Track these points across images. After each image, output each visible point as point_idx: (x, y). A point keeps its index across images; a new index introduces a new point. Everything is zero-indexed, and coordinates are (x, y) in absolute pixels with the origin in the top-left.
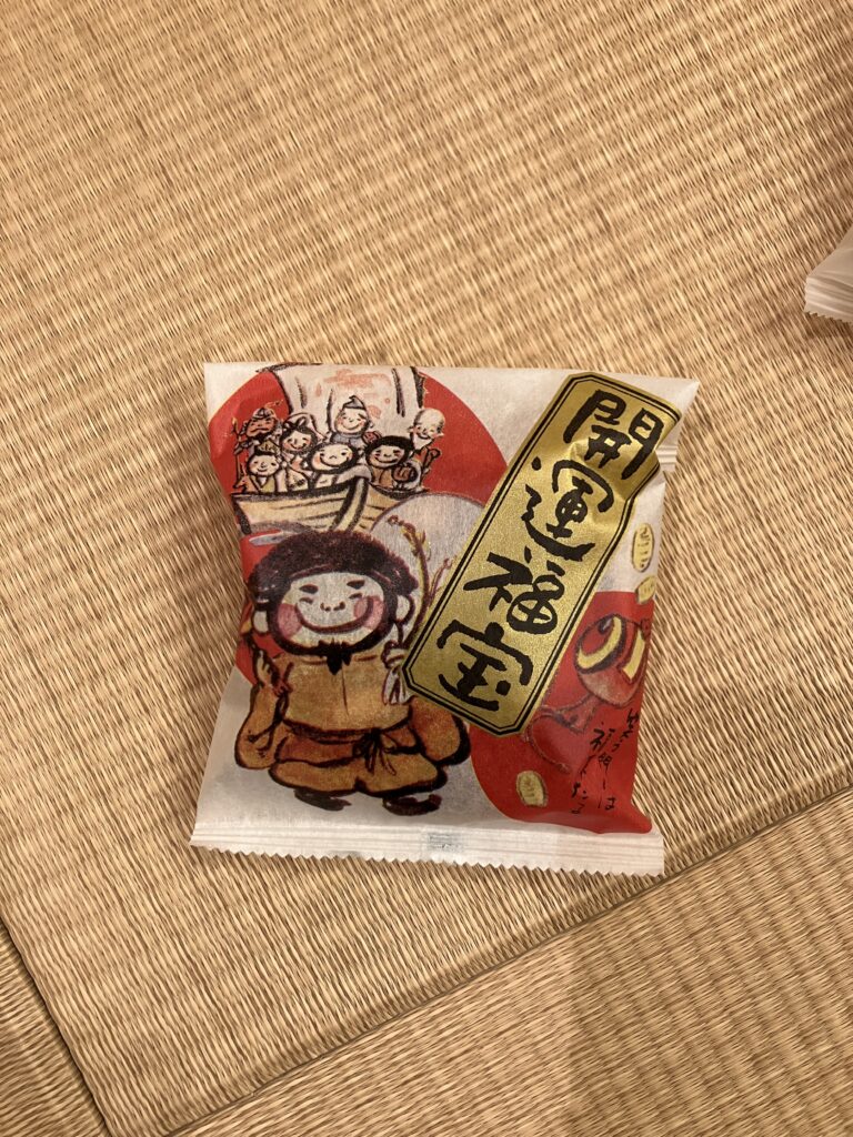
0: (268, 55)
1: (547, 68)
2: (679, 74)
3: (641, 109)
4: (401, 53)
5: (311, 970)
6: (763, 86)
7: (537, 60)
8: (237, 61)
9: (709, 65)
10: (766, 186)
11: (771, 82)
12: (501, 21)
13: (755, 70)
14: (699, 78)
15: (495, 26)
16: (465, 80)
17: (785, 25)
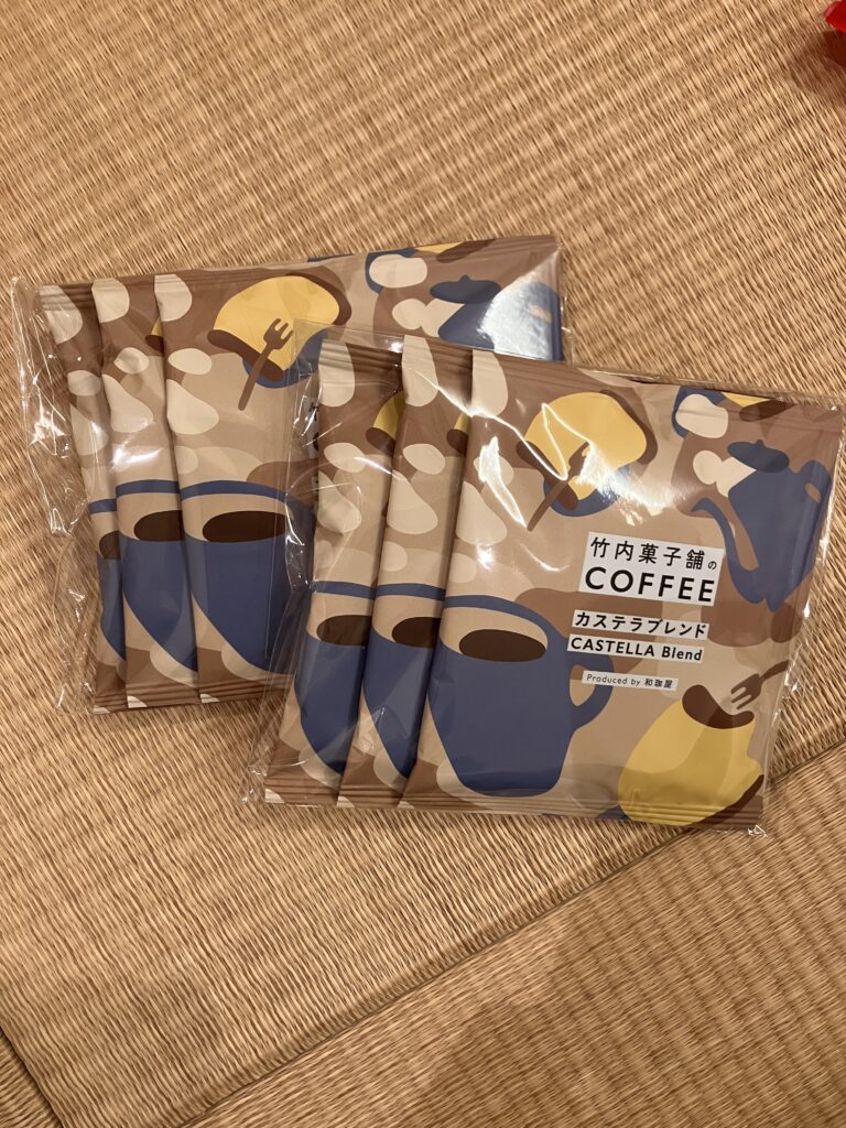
0: (152, 163)
1: (414, 161)
2: (538, 161)
3: (504, 194)
4: (277, 155)
5: (249, 1001)
6: (617, 169)
7: (405, 156)
8: (123, 170)
9: (566, 151)
10: (625, 262)
11: (623, 164)
12: (369, 119)
13: (608, 154)
14: (556, 164)
15: (364, 124)
16: (338, 176)
17: (635, 110)
